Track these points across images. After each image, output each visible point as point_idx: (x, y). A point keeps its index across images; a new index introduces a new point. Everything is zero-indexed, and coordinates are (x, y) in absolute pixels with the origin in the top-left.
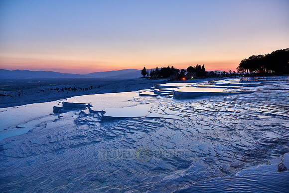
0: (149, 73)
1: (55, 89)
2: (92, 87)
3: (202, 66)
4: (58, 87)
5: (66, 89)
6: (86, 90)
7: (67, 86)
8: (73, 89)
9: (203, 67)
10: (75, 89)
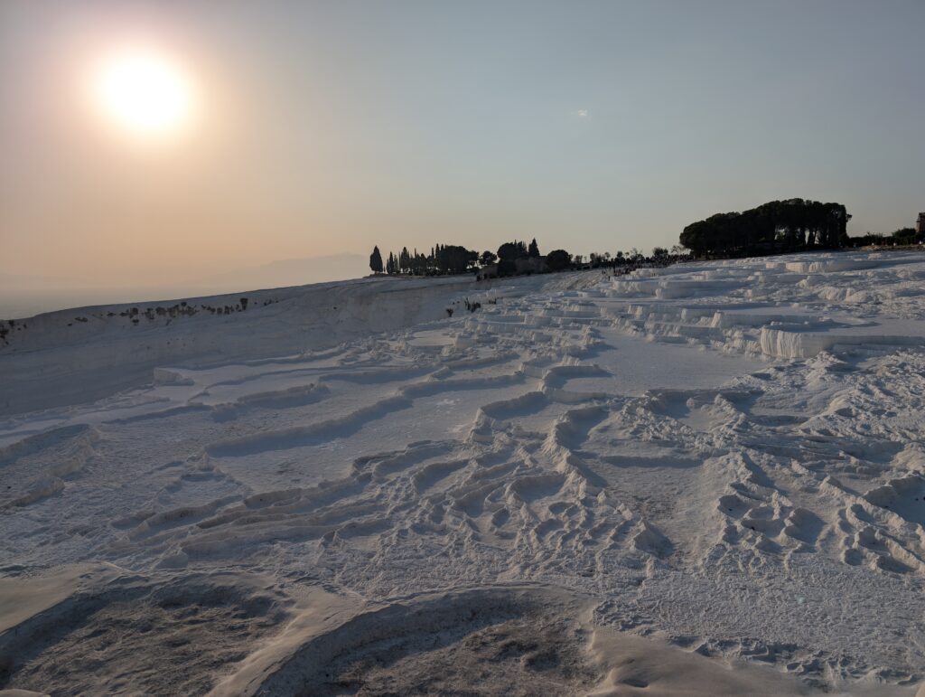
1: (123, 314)
5: (160, 311)
6: (227, 312)
8: (183, 312)
9: (534, 244)
10: (191, 312)
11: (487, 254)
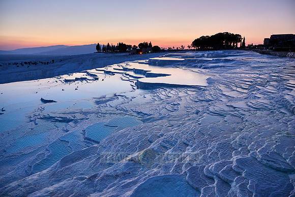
0: (102, 49)
1: (13, 64)
2: (53, 61)
3: (149, 42)
4: (17, 61)
5: (25, 63)
6: (47, 64)
7: (27, 61)
8: (33, 64)
9: (150, 44)
10: (35, 63)
11: (134, 46)
